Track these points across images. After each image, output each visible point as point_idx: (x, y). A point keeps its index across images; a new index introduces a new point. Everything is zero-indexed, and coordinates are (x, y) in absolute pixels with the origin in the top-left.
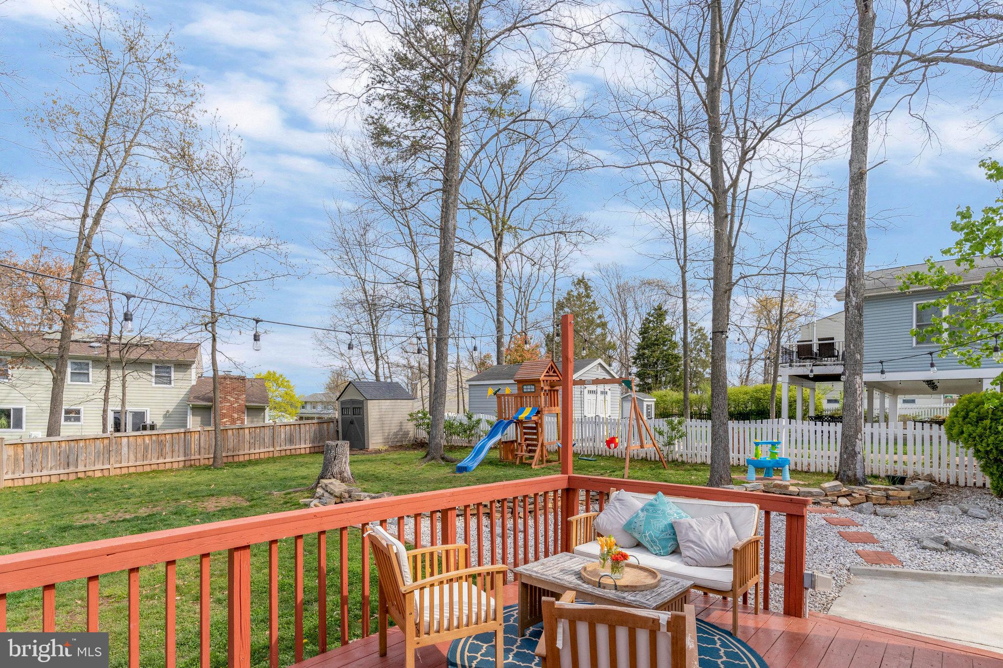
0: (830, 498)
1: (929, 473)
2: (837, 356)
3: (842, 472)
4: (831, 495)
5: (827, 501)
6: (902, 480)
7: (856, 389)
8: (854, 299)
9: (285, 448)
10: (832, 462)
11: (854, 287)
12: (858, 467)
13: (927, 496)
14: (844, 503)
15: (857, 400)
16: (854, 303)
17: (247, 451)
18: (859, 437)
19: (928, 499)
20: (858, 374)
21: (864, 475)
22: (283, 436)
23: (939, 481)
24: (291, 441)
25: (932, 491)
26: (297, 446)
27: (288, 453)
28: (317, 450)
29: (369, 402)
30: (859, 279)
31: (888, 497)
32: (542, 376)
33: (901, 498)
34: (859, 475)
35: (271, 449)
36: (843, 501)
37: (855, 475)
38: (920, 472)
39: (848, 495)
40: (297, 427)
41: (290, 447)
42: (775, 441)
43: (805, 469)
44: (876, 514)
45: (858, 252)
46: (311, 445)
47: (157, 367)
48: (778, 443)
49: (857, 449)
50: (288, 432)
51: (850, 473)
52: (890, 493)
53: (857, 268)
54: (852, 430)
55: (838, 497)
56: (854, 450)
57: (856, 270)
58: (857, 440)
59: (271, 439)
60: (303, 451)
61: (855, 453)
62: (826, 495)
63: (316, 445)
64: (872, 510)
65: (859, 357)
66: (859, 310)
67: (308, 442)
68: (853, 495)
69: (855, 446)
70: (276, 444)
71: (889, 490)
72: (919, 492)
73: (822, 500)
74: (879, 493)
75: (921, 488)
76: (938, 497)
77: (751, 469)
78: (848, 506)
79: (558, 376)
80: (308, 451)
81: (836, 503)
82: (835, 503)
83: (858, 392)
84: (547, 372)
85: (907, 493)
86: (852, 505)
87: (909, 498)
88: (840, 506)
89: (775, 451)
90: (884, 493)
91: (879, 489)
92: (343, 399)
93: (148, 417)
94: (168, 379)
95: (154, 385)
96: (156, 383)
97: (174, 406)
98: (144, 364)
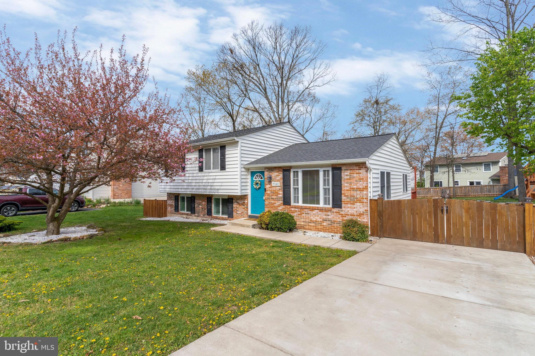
47: (485, 165)
93: (482, 183)
94: (489, 169)
95: (484, 171)
96: (485, 170)
97: (490, 180)
98: (480, 164)
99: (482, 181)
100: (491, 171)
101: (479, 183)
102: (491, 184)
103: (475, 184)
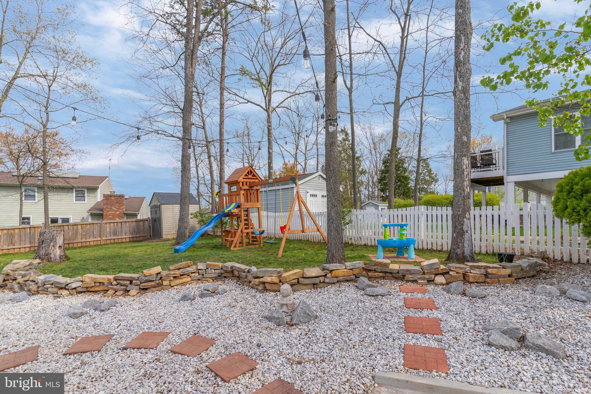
0: (427, 276)
1: (544, 250)
2: (495, 164)
3: (452, 251)
4: (428, 273)
5: (424, 279)
6: (510, 258)
7: (464, 170)
8: (460, 83)
9: (110, 238)
10: (444, 241)
11: (460, 72)
12: (466, 245)
13: (532, 273)
14: (439, 281)
15: (464, 181)
16: (460, 88)
17: (79, 241)
18: (467, 215)
19: (533, 276)
20: (465, 156)
21: (472, 253)
22: (108, 230)
23: (554, 257)
24: (115, 234)
25: (538, 268)
26: (119, 237)
27: (112, 241)
28: (134, 239)
29: (162, 205)
30: (465, 64)
31: (486, 275)
32: (241, 178)
33: (500, 276)
34: (467, 252)
35: (99, 239)
36: (440, 279)
37: (463, 253)
38: (535, 250)
39: (446, 273)
40: (120, 224)
41: (113, 238)
42: (404, 223)
43: (439, 248)
44: (464, 294)
45: (463, 38)
46: (130, 236)
47: (76, 191)
48: (406, 225)
49: (465, 228)
50: (112, 227)
51: (459, 251)
52: (490, 270)
53: (463, 53)
54: (461, 209)
55: (437, 274)
56: (462, 229)
57: (461, 56)
58: (465, 219)
59: (99, 232)
60: (124, 240)
61: (463, 232)
62: (424, 273)
63: (134, 236)
64: (461, 290)
65: (465, 139)
66: (465, 94)
67: (128, 234)
68: (451, 273)
69: (463, 225)
70: (102, 235)
71: (490, 267)
72: (522, 270)
73: (419, 278)
74: (476, 271)
75: (525, 265)
76: (544, 274)
77: (380, 249)
78: (443, 285)
79: (257, 179)
80: (128, 240)
81: (433, 281)
82: (430, 281)
83: (466, 173)
84: (246, 175)
85: (508, 271)
86: (447, 284)
87: (510, 276)
88: (436, 284)
89: (403, 232)
90: (483, 271)
91: (479, 267)
92: (152, 204)
93: (71, 221)
94: (83, 198)
95: (74, 202)
96: (76, 200)
97: (87, 214)
98: (68, 189)
99: (71, 217)
100: (86, 202)
101: (66, 220)
102: (90, 221)
103: (60, 222)
